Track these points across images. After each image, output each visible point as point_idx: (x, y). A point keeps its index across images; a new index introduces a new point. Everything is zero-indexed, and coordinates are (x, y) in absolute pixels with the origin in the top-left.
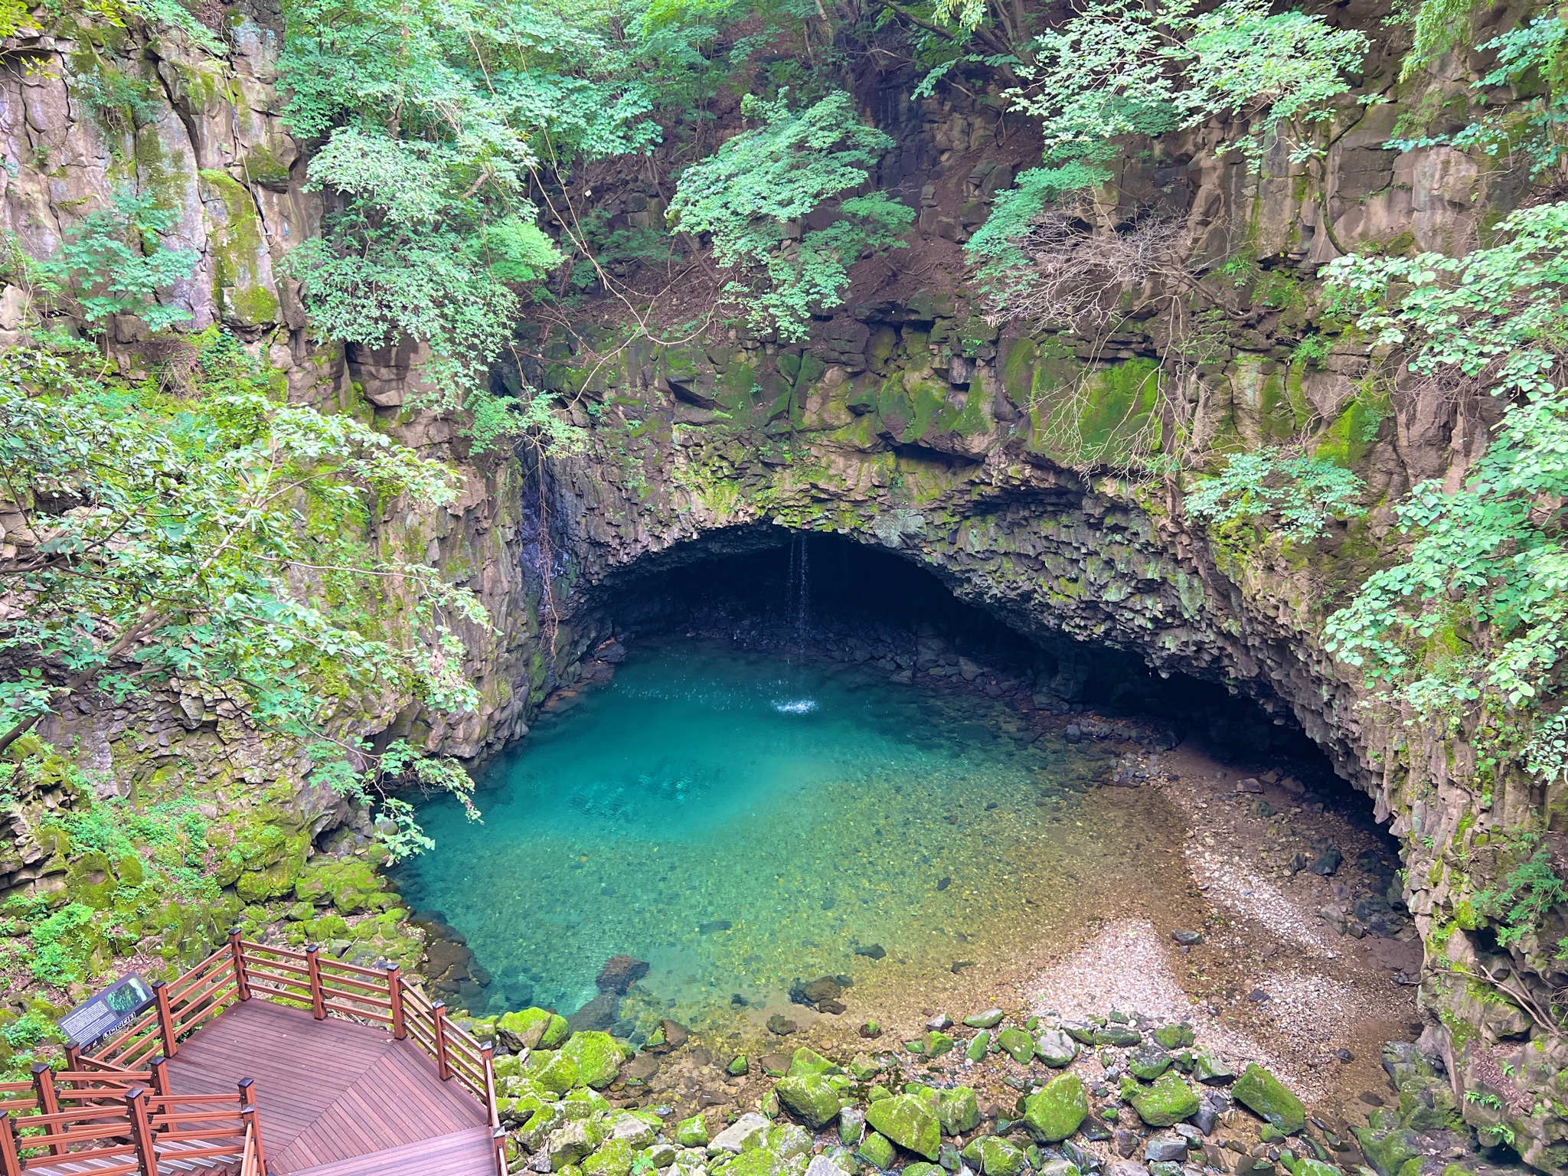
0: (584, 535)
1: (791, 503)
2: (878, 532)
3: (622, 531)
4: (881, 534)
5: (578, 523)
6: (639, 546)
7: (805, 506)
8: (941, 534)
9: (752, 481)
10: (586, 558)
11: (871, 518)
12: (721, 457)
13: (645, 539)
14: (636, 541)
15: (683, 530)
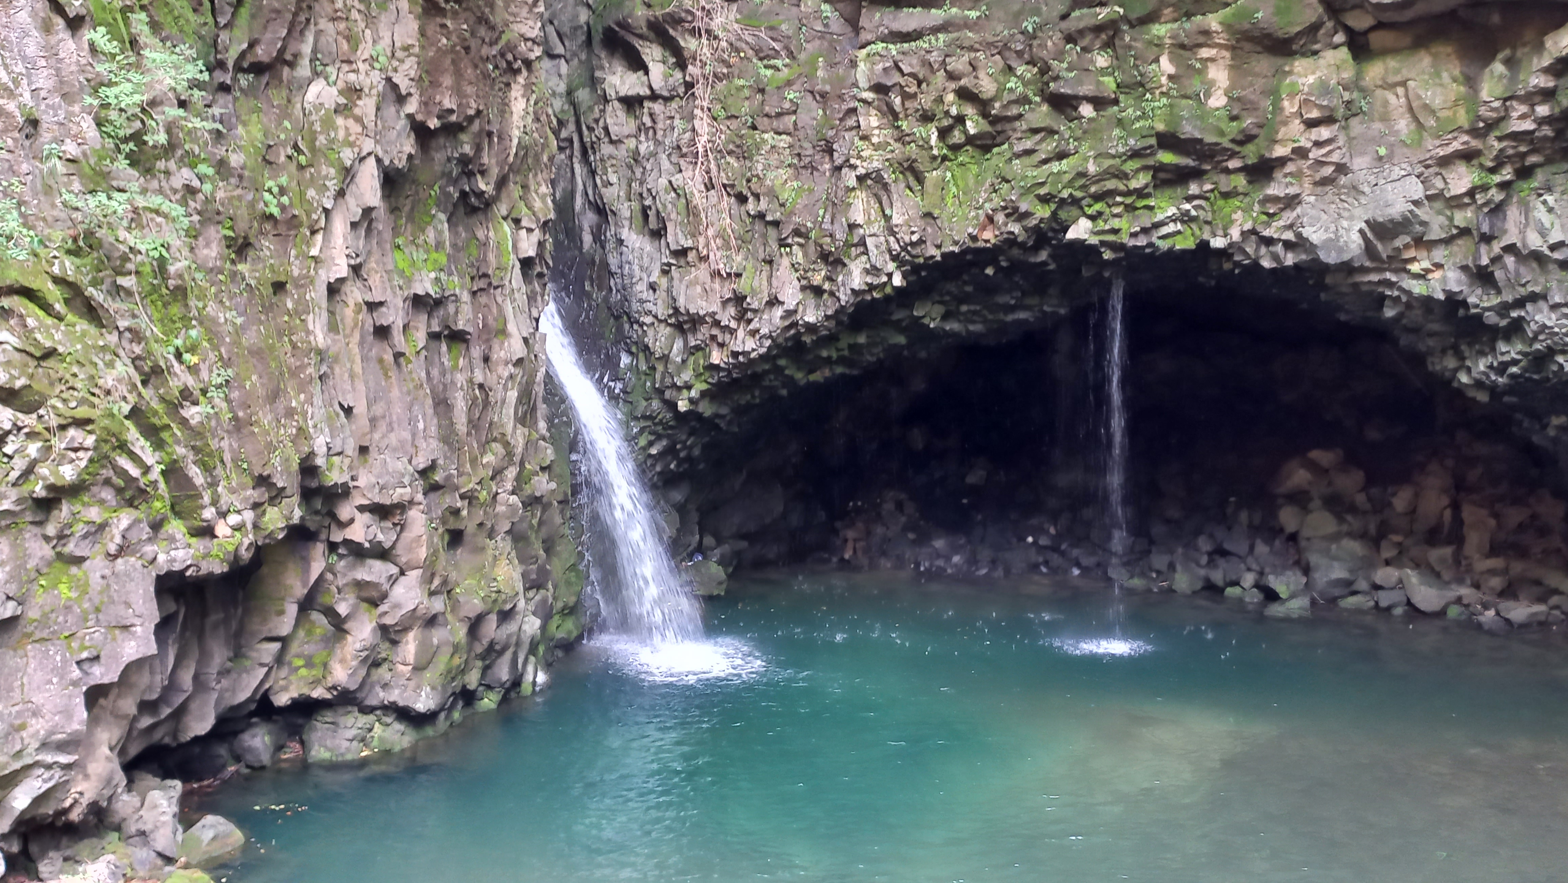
0: (662, 311)
1: (1111, 184)
2: (1307, 232)
3: (743, 285)
4: (1314, 234)
5: (653, 287)
6: (778, 312)
7: (1140, 193)
8: (1463, 217)
9: (1028, 144)
10: (665, 358)
11: (1292, 201)
12: (965, 95)
13: (791, 295)
14: (774, 302)
15: (874, 270)
